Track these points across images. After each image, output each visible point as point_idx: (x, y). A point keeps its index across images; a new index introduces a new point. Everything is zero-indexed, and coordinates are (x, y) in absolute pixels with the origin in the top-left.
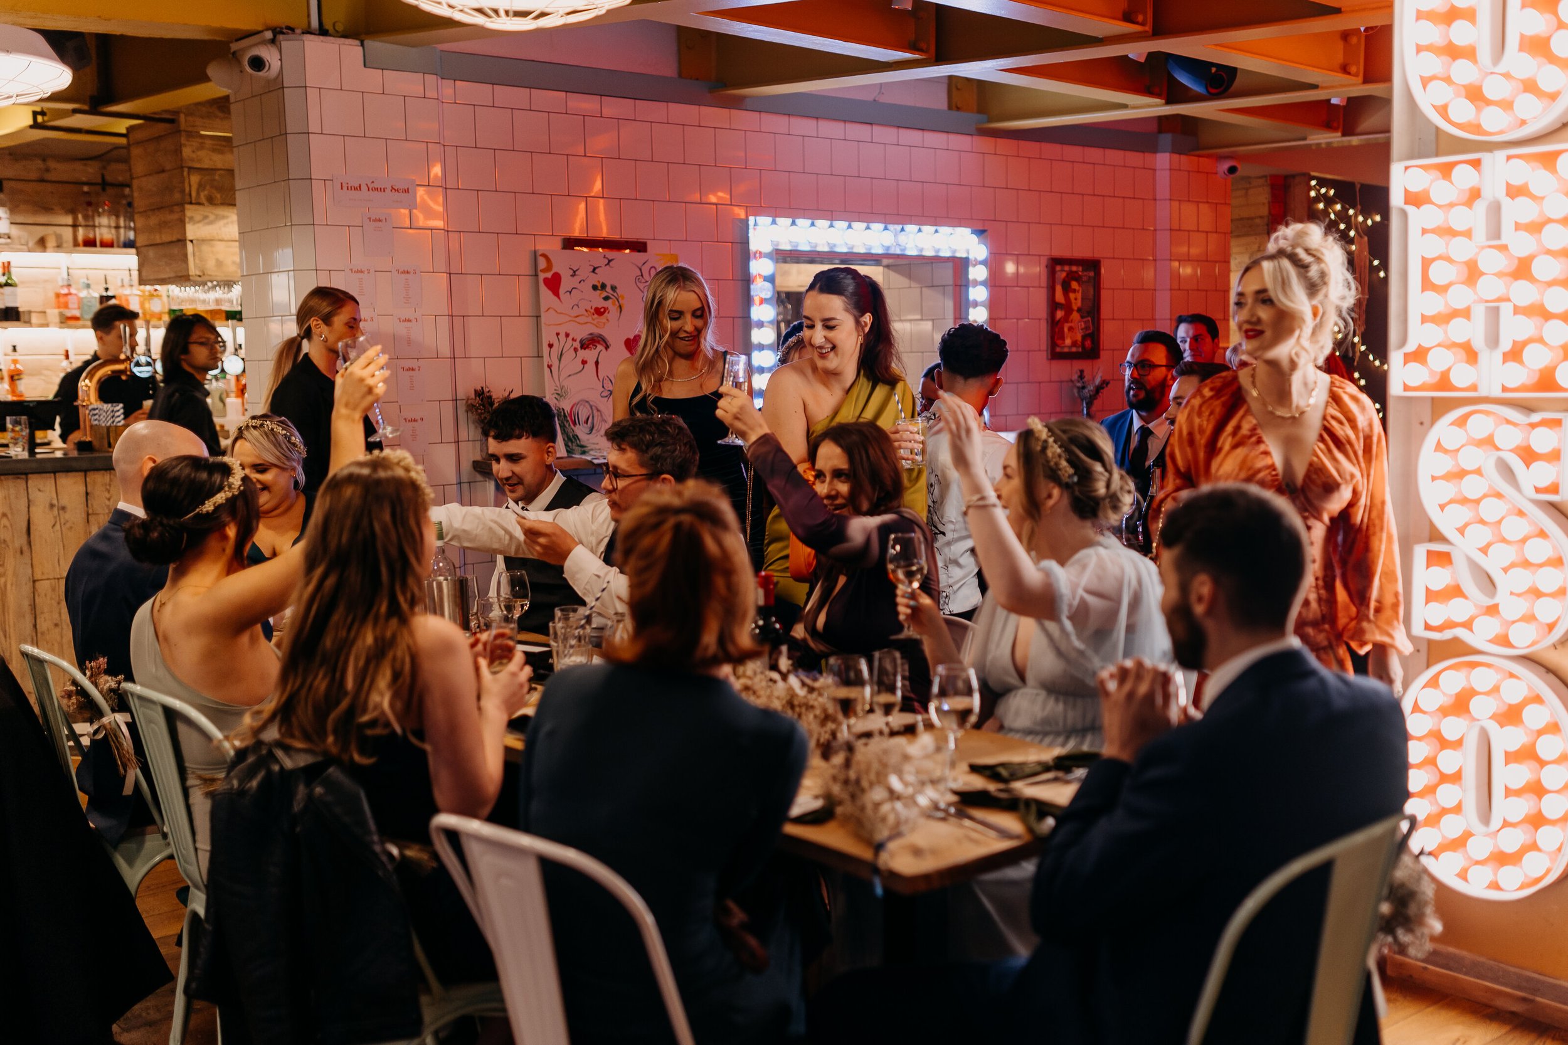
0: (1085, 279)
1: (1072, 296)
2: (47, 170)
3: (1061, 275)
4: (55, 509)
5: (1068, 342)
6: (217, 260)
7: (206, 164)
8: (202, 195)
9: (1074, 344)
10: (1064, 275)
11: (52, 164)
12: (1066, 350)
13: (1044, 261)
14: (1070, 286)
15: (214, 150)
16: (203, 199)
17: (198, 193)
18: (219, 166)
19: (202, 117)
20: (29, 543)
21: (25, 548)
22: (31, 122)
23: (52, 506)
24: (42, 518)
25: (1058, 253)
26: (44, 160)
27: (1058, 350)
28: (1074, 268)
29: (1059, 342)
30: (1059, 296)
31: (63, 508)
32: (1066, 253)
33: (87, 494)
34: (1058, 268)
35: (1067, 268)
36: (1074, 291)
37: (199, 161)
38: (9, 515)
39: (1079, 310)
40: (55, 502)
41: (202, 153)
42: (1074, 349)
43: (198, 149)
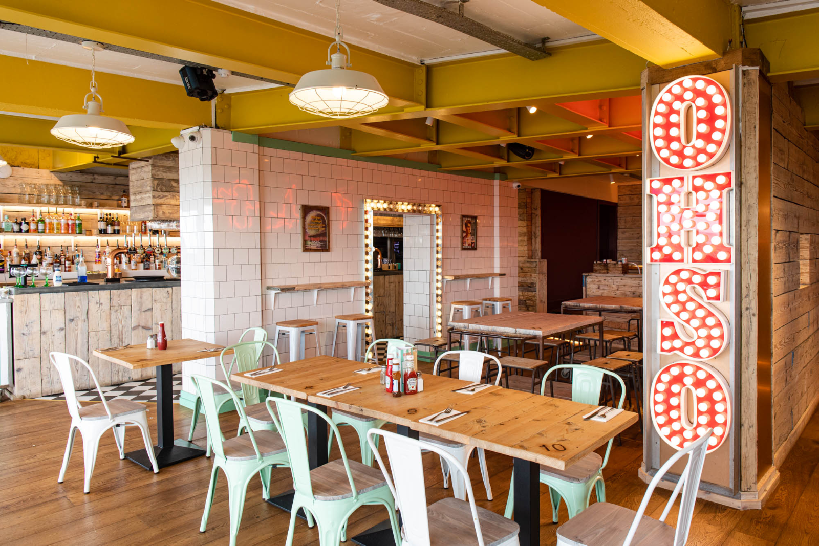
0: (472, 223)
1: (468, 228)
2: (94, 179)
3: (465, 221)
4: (98, 305)
5: (467, 245)
6: (163, 212)
7: (160, 177)
8: (158, 188)
9: (469, 245)
10: (466, 221)
11: (96, 176)
12: (466, 247)
13: (460, 216)
14: (467, 225)
15: (163, 172)
16: (159, 190)
17: (157, 187)
18: (165, 177)
19: (160, 160)
20: (87, 318)
21: (86, 320)
22: (93, 160)
23: (97, 303)
24: (93, 308)
25: (463, 214)
26: (93, 175)
27: (464, 247)
28: (469, 219)
29: (464, 244)
30: (464, 229)
31: (102, 304)
32: (466, 214)
33: (111, 299)
34: (464, 219)
35: (466, 219)
36: (469, 227)
37: (158, 175)
38: (81, 307)
39: (470, 233)
40: (98, 302)
41: (158, 173)
42: (469, 247)
43: (157, 171)
